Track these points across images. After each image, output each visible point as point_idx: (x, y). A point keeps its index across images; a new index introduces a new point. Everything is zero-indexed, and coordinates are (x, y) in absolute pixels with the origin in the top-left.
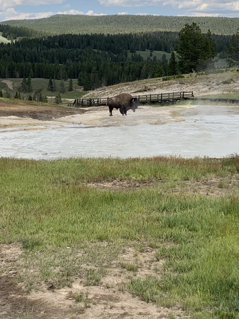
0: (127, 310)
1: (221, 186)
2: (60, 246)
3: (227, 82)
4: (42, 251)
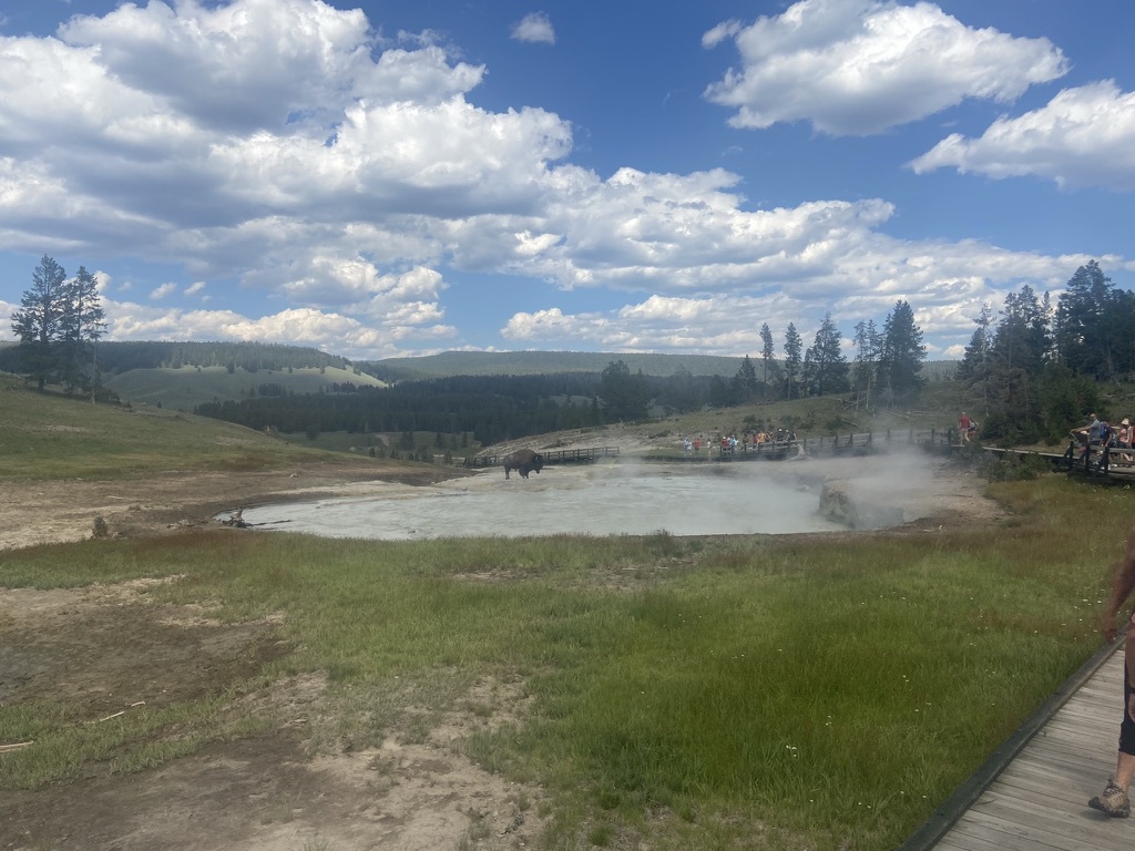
0: (457, 788)
1: (638, 577)
2: (385, 675)
3: (663, 435)
4: (356, 684)
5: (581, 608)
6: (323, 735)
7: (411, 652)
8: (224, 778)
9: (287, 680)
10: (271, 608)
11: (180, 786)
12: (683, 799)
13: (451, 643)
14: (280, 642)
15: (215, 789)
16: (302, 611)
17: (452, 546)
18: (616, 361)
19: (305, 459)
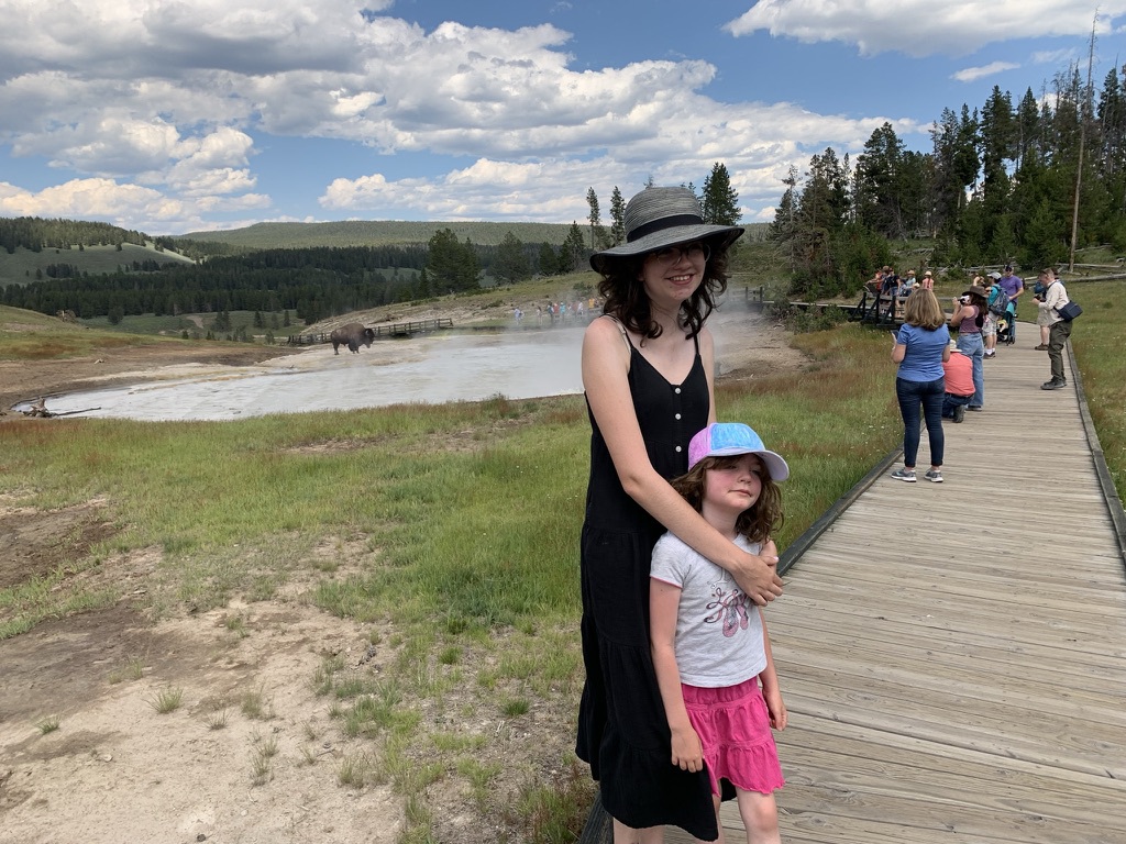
0: (308, 634)
1: (477, 438)
2: (224, 545)
3: (496, 305)
4: (194, 555)
5: (421, 470)
6: (164, 602)
7: (250, 522)
8: (63, 650)
9: (119, 557)
10: (92, 492)
11: (16, 662)
12: (525, 618)
13: (290, 510)
14: (107, 524)
15: (54, 660)
16: (126, 493)
17: (283, 421)
18: (443, 230)
19: (110, 344)
